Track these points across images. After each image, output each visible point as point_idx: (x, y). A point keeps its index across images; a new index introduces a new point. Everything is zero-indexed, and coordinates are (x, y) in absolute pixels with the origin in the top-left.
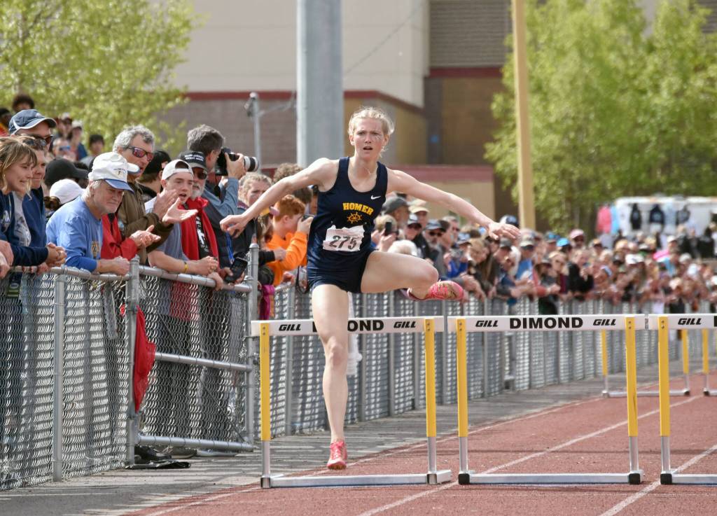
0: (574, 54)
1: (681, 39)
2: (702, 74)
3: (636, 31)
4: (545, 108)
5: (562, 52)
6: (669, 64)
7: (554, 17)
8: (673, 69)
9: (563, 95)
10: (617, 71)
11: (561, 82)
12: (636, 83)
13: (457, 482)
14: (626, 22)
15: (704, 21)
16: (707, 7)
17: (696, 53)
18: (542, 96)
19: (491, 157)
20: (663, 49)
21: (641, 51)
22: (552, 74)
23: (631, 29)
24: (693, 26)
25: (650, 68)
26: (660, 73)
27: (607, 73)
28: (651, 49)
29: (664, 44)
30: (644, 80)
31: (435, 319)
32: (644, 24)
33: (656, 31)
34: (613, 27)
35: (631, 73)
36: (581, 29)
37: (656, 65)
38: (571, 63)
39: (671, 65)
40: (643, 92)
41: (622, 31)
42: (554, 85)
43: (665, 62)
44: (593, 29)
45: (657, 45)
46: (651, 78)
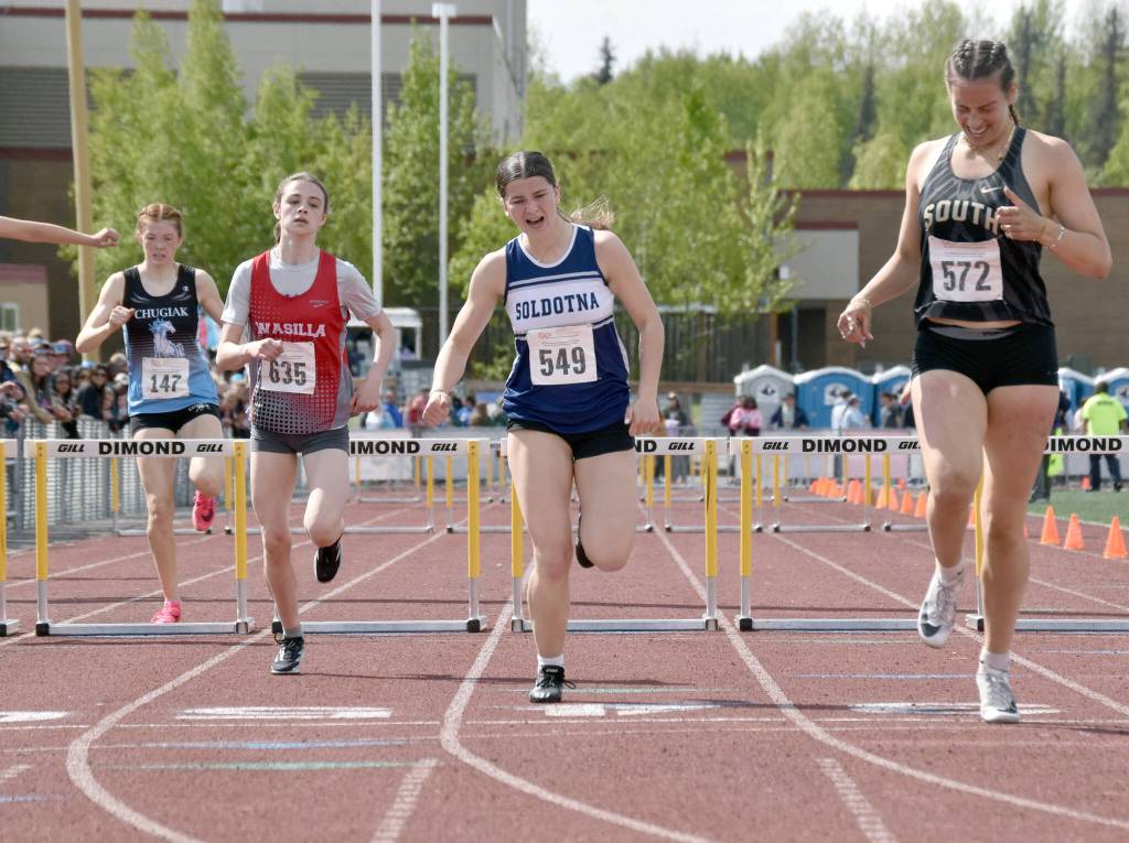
0: (162, 138)
1: (286, 125)
2: (310, 166)
3: (235, 114)
4: (129, 199)
5: (147, 135)
6: (272, 152)
7: (140, 93)
8: (277, 158)
9: (149, 185)
10: (213, 158)
11: (149, 170)
12: (235, 173)
13: (34, 634)
14: (225, 103)
15: (311, 104)
16: (316, 89)
17: (303, 142)
18: (125, 186)
19: (66, 255)
20: (266, 136)
21: (242, 136)
22: (138, 159)
23: (229, 111)
24: (298, 111)
25: (251, 157)
26: (262, 162)
27: (201, 160)
28: (252, 135)
29: (266, 129)
30: (244, 170)
31: (7, 443)
32: (244, 104)
33: (257, 115)
34: (209, 108)
35: (230, 161)
36: (171, 108)
37: (257, 154)
38: (159, 148)
39: (274, 156)
40: (244, 184)
41: (219, 113)
42: (141, 172)
43: (267, 150)
44: (185, 109)
45: (259, 130)
46: (251, 168)
